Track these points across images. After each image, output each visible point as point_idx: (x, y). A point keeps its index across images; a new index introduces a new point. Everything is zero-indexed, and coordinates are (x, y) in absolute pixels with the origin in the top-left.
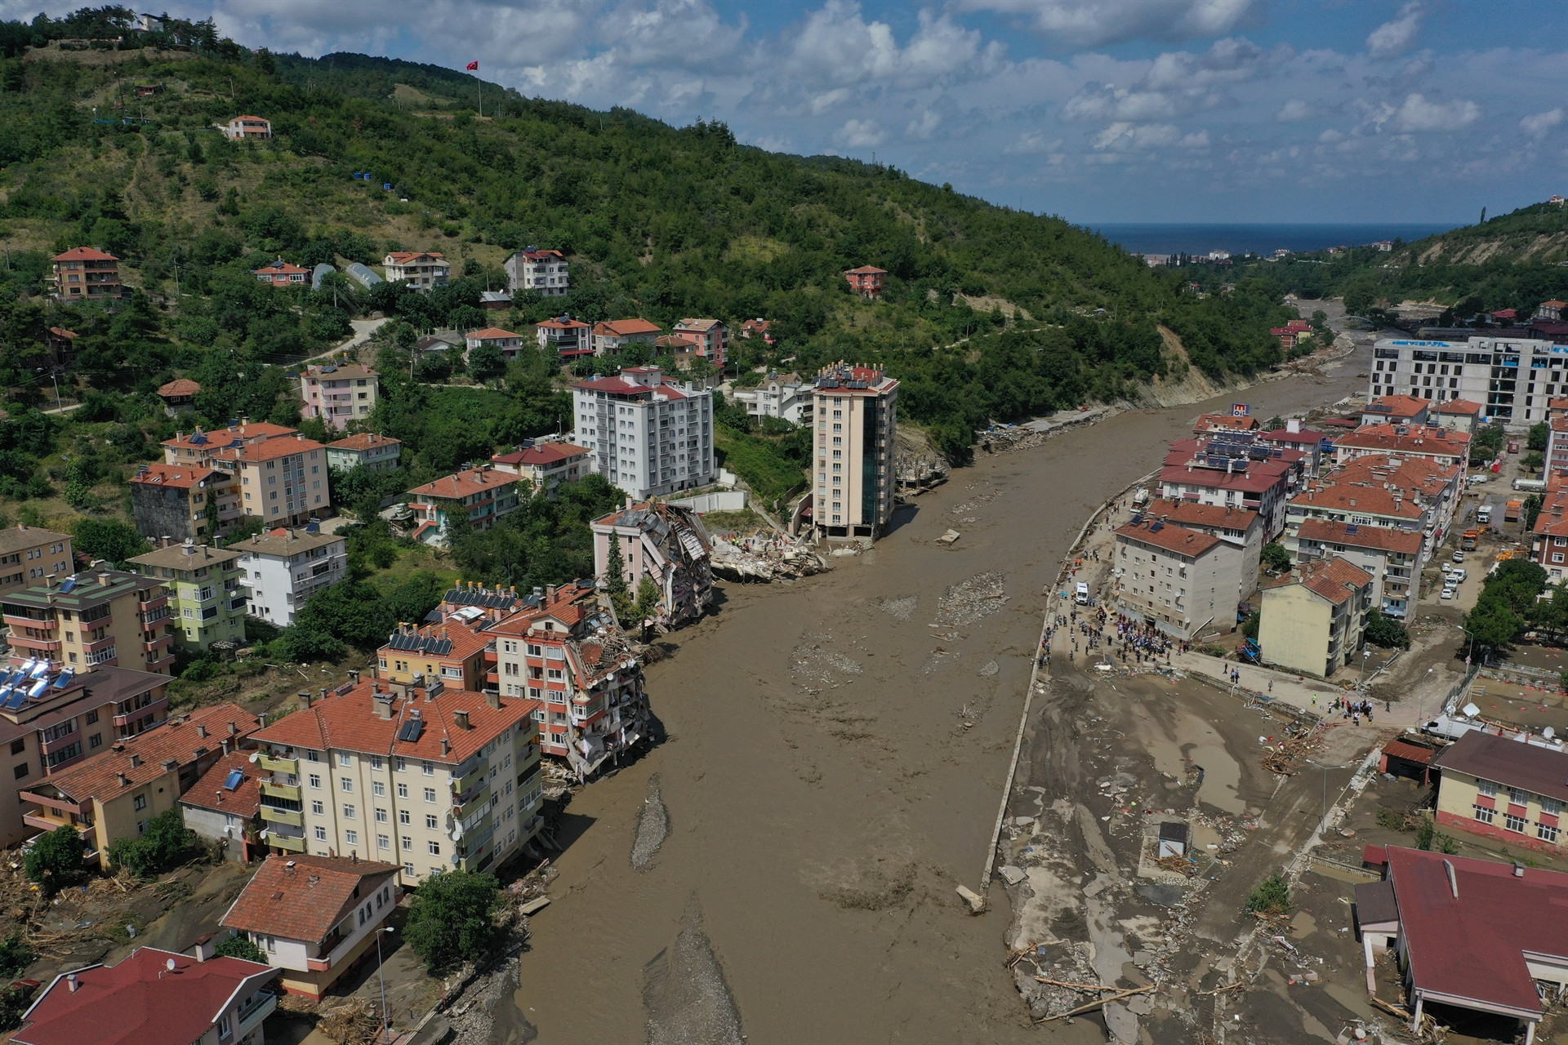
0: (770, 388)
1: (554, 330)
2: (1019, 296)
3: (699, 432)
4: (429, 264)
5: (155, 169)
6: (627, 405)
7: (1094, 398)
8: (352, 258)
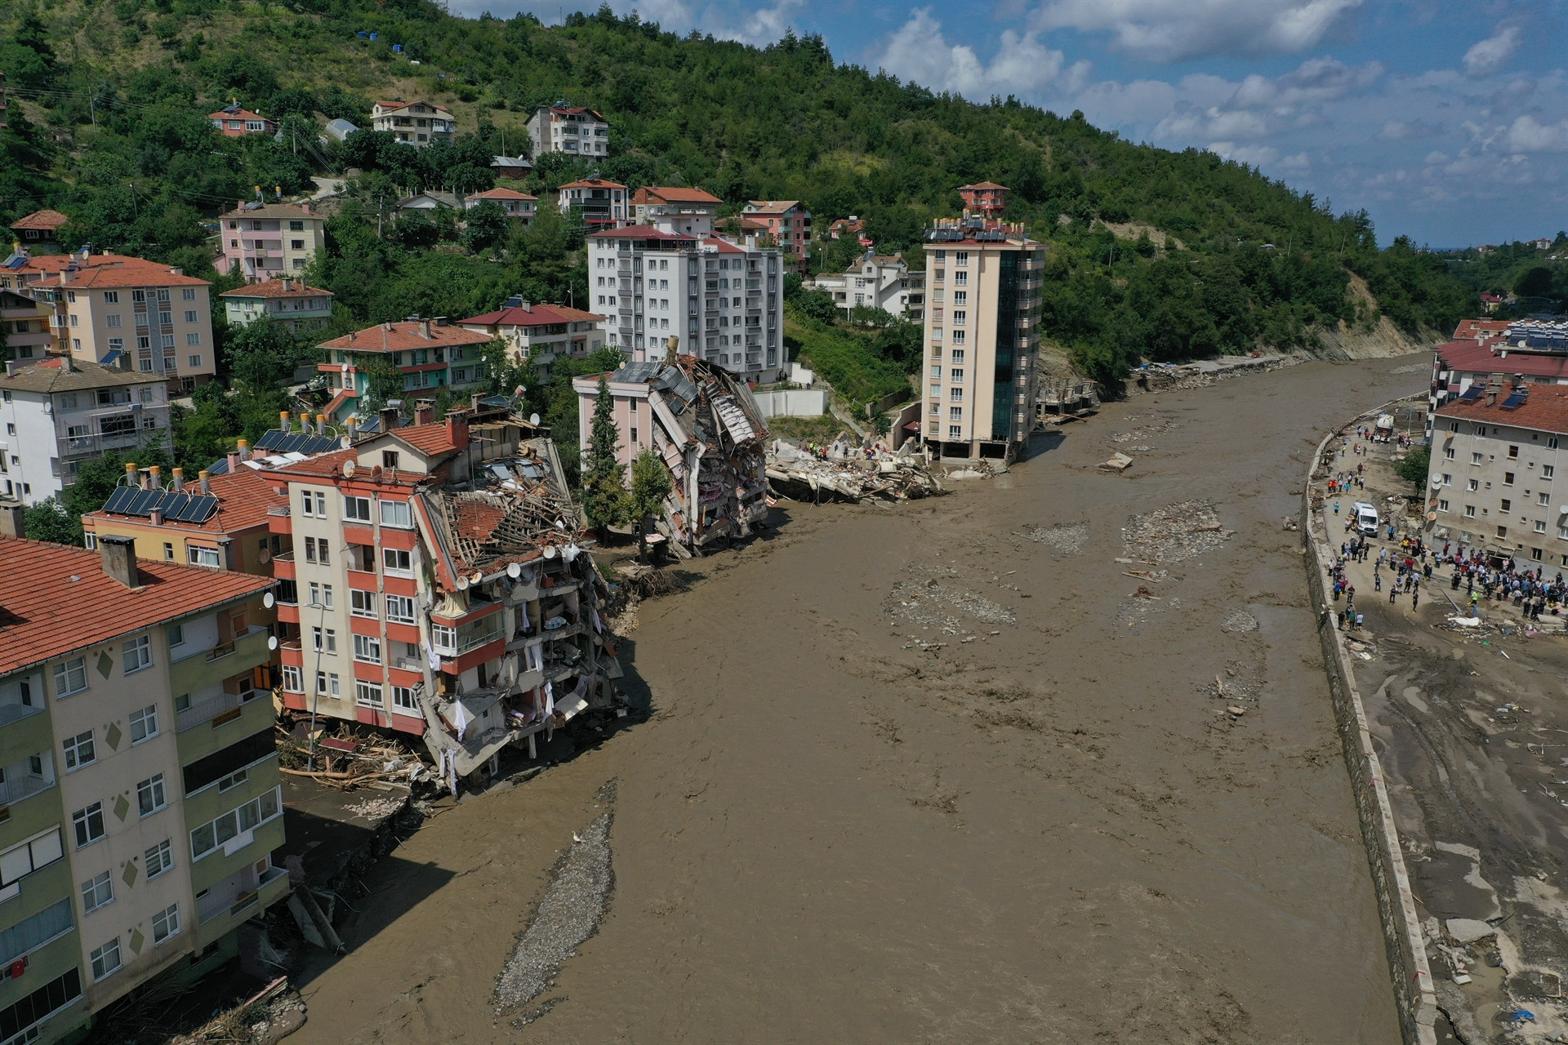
0: (864, 269)
1: (579, 192)
2: (1170, 223)
3: (763, 305)
4: (427, 115)
5: (114, 18)
6: (658, 256)
7: (1267, 343)
8: (331, 117)
